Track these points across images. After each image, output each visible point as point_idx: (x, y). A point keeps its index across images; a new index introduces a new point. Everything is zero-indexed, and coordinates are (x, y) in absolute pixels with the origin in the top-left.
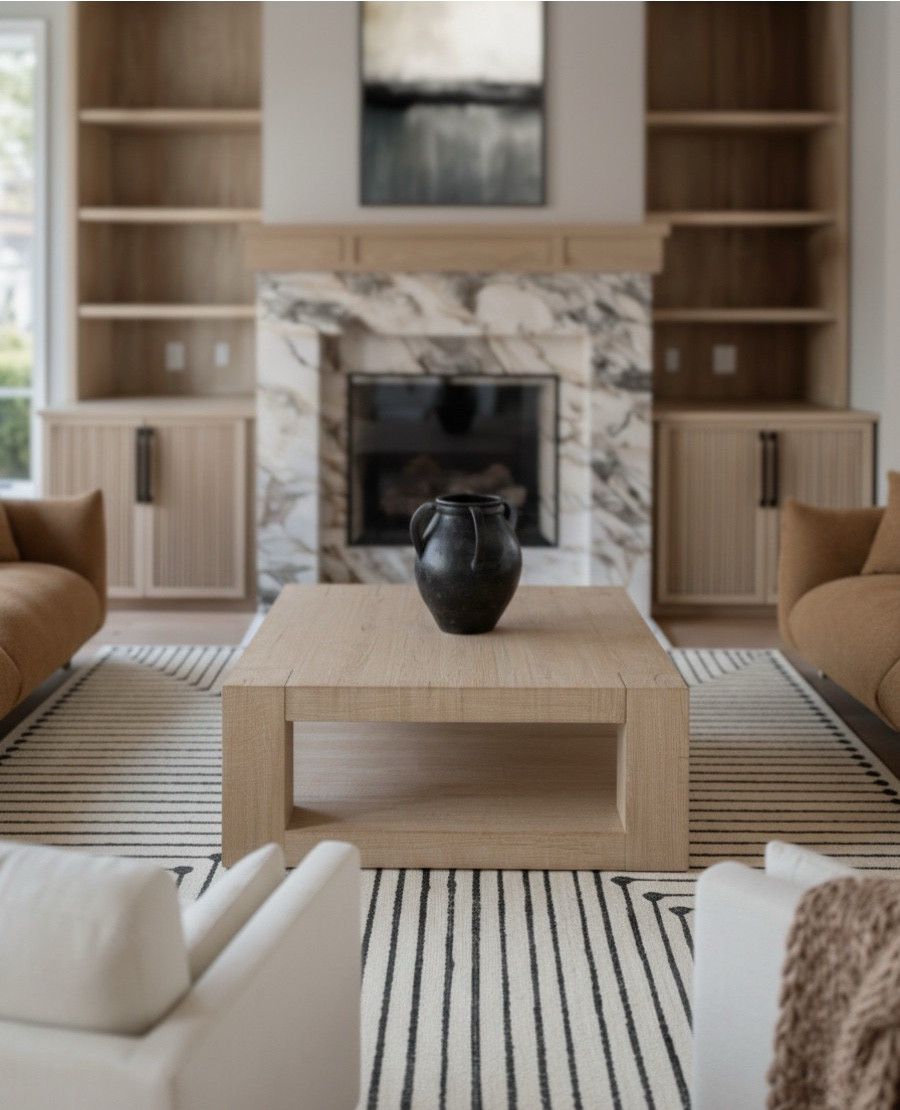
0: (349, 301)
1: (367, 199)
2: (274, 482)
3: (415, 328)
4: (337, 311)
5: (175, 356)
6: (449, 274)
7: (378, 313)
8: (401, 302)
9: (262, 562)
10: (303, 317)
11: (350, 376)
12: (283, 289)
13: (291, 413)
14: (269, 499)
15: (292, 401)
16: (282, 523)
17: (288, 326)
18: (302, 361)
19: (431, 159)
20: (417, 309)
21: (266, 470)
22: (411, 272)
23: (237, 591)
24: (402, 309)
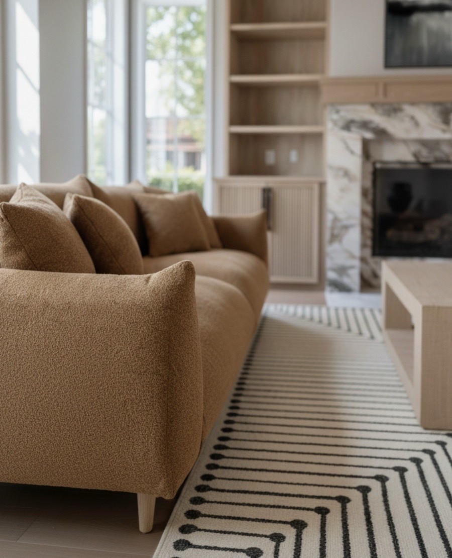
0: (378, 119)
1: (388, 65)
2: (336, 219)
3: (414, 134)
4: (373, 126)
5: (270, 157)
6: (435, 104)
7: (395, 126)
8: (407, 119)
9: (329, 263)
10: (353, 129)
11: (374, 163)
12: (342, 113)
13: (345, 181)
14: (333, 228)
15: (346, 174)
16: (340, 241)
17: (345, 134)
18: (352, 152)
19: (424, 41)
20: (417, 124)
21: (332, 212)
22: (413, 104)
23: (314, 280)
24: (408, 124)
